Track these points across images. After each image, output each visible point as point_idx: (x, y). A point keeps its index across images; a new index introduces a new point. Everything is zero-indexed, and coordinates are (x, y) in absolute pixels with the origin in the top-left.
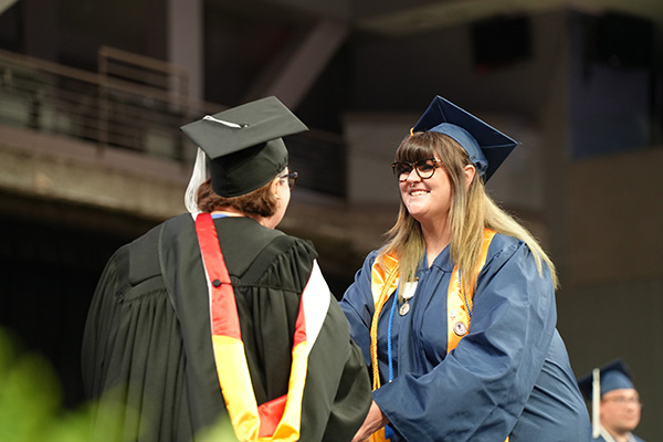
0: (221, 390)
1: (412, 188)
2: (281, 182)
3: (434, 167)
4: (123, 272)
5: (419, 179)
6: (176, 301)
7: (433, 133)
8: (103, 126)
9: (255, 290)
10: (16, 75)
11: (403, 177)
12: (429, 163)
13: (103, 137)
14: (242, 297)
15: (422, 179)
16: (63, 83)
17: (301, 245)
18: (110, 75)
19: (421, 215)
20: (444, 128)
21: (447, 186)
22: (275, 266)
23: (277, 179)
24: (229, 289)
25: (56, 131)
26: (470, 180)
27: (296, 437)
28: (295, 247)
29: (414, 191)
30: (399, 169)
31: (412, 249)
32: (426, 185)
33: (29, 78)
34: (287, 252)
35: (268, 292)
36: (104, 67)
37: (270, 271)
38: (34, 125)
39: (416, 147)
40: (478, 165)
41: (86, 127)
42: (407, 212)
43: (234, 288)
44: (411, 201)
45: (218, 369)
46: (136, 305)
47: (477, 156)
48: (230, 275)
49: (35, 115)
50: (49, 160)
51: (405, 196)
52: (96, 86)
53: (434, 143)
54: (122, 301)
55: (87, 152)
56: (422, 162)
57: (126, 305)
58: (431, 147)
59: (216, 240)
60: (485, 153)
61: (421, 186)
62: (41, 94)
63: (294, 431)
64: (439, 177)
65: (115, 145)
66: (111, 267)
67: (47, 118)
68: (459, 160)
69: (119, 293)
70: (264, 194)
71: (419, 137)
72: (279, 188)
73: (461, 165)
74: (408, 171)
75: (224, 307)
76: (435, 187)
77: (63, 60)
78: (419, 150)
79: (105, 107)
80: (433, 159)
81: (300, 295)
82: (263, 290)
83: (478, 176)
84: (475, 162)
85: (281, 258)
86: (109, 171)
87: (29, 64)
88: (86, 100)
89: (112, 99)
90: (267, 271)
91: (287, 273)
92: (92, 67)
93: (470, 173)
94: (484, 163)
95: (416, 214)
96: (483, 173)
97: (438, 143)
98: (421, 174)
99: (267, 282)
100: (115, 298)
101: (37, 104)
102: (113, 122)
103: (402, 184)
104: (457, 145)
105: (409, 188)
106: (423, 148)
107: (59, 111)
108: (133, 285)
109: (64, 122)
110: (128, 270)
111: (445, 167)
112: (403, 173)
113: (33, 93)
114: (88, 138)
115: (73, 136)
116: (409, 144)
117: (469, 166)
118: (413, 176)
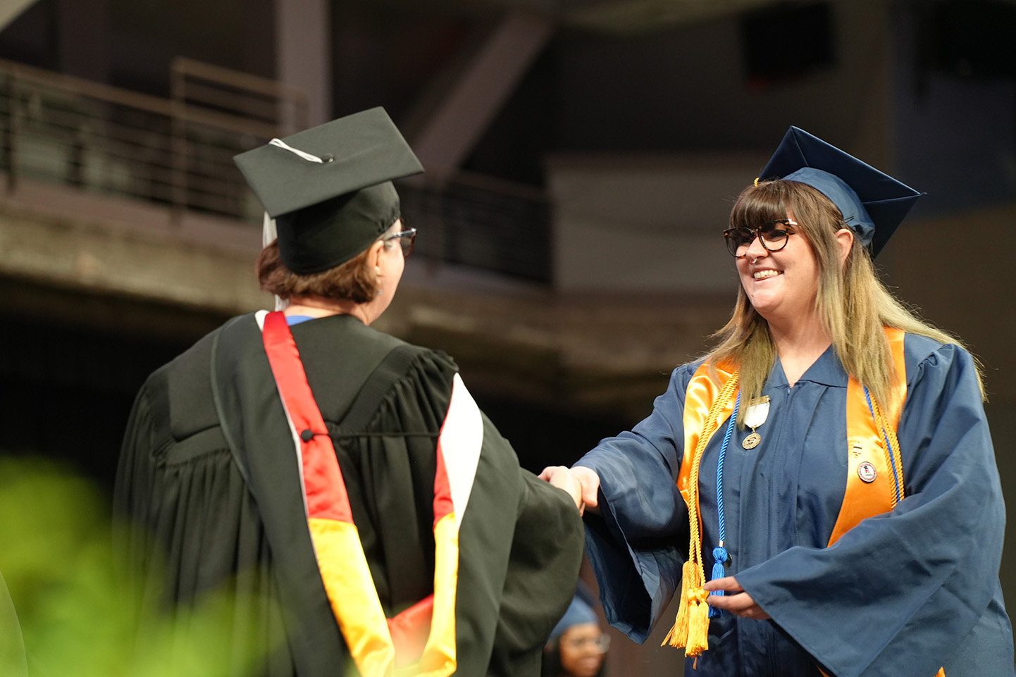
0: (328, 604)
1: (753, 268)
2: (385, 248)
3: (787, 233)
4: (161, 416)
5: (764, 253)
6: (247, 465)
7: (785, 182)
8: (179, 179)
9: (363, 441)
10: (48, 105)
11: (741, 251)
12: (780, 227)
13: (180, 196)
14: (344, 453)
15: (770, 252)
16: (118, 115)
17: (428, 361)
18: (190, 102)
19: (771, 308)
20: (805, 175)
21: (807, 262)
22: (391, 400)
23: (379, 244)
24: (326, 444)
25: (109, 189)
26: (846, 252)
27: (451, 668)
28: (420, 365)
29: (758, 270)
30: (734, 239)
31: (758, 353)
32: (777, 262)
33: (66, 108)
34: (408, 375)
35: (382, 444)
36: (180, 89)
37: (384, 409)
38: (75, 180)
39: (759, 204)
40: (858, 230)
41: (154, 182)
42: (748, 303)
43: (333, 441)
44: (756, 287)
45: (323, 571)
46: (185, 472)
47: (856, 215)
48: (325, 420)
49: (76, 165)
50: (98, 233)
51: (746, 280)
52: (167, 118)
53: (787, 197)
54: (164, 467)
55: (155, 220)
56: (769, 226)
57: (168, 472)
58: (782, 203)
59: (298, 364)
60: (871, 211)
61: (768, 263)
62: (86, 132)
63: (448, 659)
64: (795, 249)
65: (198, 209)
66: (143, 406)
67: (96, 169)
68: (827, 222)
69: (160, 452)
70: (356, 271)
71: (764, 189)
72: (383, 257)
73: (830, 228)
74: (748, 241)
75: (321, 472)
76: (792, 263)
77: (119, 79)
78: (764, 209)
79: (183, 150)
80: (785, 221)
81: (435, 440)
82: (375, 441)
83: (860, 246)
84: (853, 224)
85: (399, 387)
86: (189, 248)
87: (66, 87)
88: (153, 141)
89: (192, 138)
90: (379, 410)
91: (411, 409)
92: (161, 90)
93: (844, 242)
94: (867, 227)
95: (764, 308)
96: (867, 242)
97: (793, 195)
98: (769, 245)
99: (380, 428)
100: (152, 459)
101: (78, 148)
102: (194, 173)
103: (740, 262)
104: (823, 200)
105: (751, 267)
106: (771, 207)
107: (113, 157)
108: (180, 439)
109: (120, 175)
110: (168, 413)
111: (805, 233)
112: (742, 245)
113: (72, 130)
114: (156, 198)
115: (134, 195)
116: (749, 201)
117: (843, 231)
118: (755, 249)
